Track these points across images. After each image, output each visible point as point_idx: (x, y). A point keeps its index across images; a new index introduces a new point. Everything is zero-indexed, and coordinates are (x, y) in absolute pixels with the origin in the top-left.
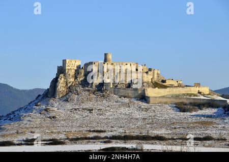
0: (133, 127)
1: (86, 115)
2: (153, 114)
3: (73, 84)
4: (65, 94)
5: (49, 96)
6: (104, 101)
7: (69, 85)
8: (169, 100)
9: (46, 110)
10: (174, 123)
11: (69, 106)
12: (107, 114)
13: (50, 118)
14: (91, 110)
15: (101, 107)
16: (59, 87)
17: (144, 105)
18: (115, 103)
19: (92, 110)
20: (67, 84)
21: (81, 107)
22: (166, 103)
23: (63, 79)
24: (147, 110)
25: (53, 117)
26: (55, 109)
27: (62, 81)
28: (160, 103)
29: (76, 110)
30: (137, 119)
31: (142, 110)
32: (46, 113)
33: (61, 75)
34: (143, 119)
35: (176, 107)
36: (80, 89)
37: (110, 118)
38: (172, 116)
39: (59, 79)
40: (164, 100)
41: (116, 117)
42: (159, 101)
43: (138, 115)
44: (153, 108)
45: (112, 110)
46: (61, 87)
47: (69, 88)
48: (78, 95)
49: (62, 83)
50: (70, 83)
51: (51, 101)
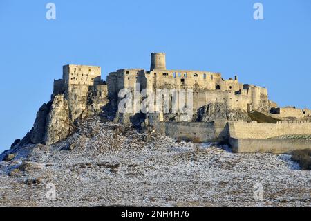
0: (196, 199)
1: (104, 175)
2: (243, 174)
3: (84, 116)
4: (65, 135)
5: (34, 140)
6: (145, 150)
7: (75, 117)
8: (277, 146)
9: (22, 168)
10: (283, 192)
11: (70, 159)
12: (146, 174)
13: (27, 183)
14: (113, 168)
15: (136, 161)
16: (53, 121)
17: (225, 155)
18: (166, 153)
19: (117, 166)
20: (70, 116)
21: (95, 160)
22: (271, 152)
23: (61, 105)
24: (230, 165)
25: (34, 182)
26: (42, 166)
27: (59, 109)
28: (260, 151)
29: (83, 166)
30: (208, 184)
31: (221, 166)
32: (21, 174)
33: (57, 97)
34: (221, 183)
35: (292, 159)
36: (96, 125)
37: (152, 181)
38: (281, 178)
39: (53, 105)
40: (269, 146)
41: (164, 179)
42: (257, 148)
43: (210, 175)
44: (244, 163)
45: (157, 166)
46: (57, 121)
47: (75, 123)
48: (92, 136)
49: (59, 114)
50: (76, 113)
51: (37, 150)
